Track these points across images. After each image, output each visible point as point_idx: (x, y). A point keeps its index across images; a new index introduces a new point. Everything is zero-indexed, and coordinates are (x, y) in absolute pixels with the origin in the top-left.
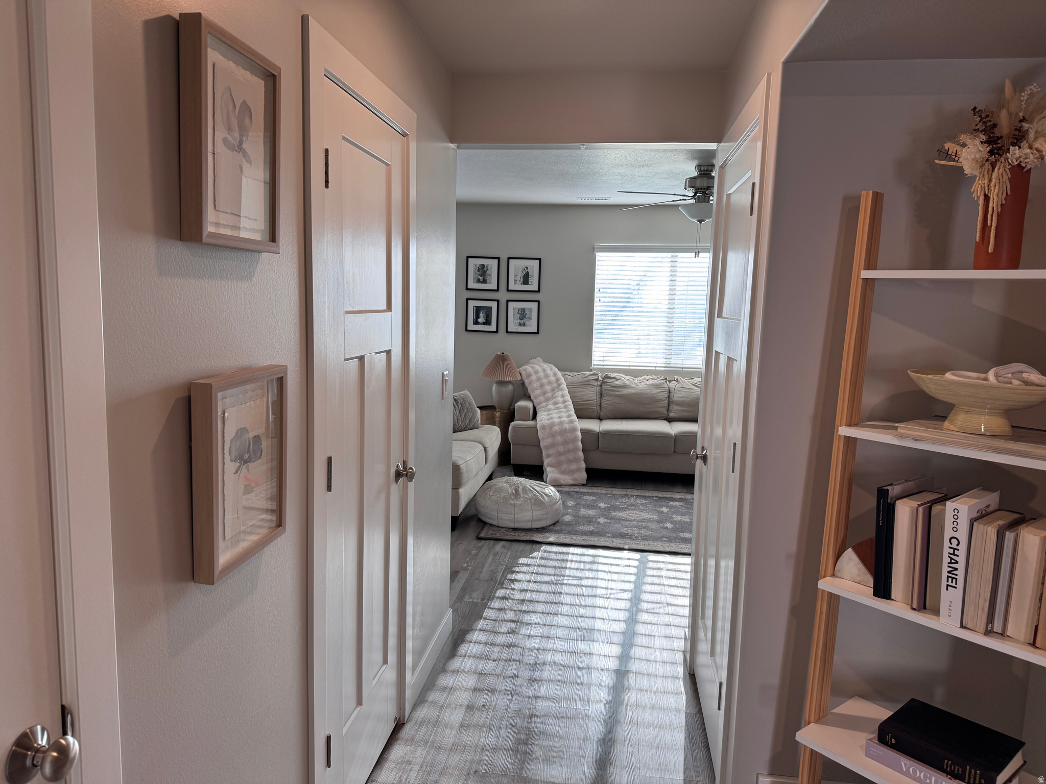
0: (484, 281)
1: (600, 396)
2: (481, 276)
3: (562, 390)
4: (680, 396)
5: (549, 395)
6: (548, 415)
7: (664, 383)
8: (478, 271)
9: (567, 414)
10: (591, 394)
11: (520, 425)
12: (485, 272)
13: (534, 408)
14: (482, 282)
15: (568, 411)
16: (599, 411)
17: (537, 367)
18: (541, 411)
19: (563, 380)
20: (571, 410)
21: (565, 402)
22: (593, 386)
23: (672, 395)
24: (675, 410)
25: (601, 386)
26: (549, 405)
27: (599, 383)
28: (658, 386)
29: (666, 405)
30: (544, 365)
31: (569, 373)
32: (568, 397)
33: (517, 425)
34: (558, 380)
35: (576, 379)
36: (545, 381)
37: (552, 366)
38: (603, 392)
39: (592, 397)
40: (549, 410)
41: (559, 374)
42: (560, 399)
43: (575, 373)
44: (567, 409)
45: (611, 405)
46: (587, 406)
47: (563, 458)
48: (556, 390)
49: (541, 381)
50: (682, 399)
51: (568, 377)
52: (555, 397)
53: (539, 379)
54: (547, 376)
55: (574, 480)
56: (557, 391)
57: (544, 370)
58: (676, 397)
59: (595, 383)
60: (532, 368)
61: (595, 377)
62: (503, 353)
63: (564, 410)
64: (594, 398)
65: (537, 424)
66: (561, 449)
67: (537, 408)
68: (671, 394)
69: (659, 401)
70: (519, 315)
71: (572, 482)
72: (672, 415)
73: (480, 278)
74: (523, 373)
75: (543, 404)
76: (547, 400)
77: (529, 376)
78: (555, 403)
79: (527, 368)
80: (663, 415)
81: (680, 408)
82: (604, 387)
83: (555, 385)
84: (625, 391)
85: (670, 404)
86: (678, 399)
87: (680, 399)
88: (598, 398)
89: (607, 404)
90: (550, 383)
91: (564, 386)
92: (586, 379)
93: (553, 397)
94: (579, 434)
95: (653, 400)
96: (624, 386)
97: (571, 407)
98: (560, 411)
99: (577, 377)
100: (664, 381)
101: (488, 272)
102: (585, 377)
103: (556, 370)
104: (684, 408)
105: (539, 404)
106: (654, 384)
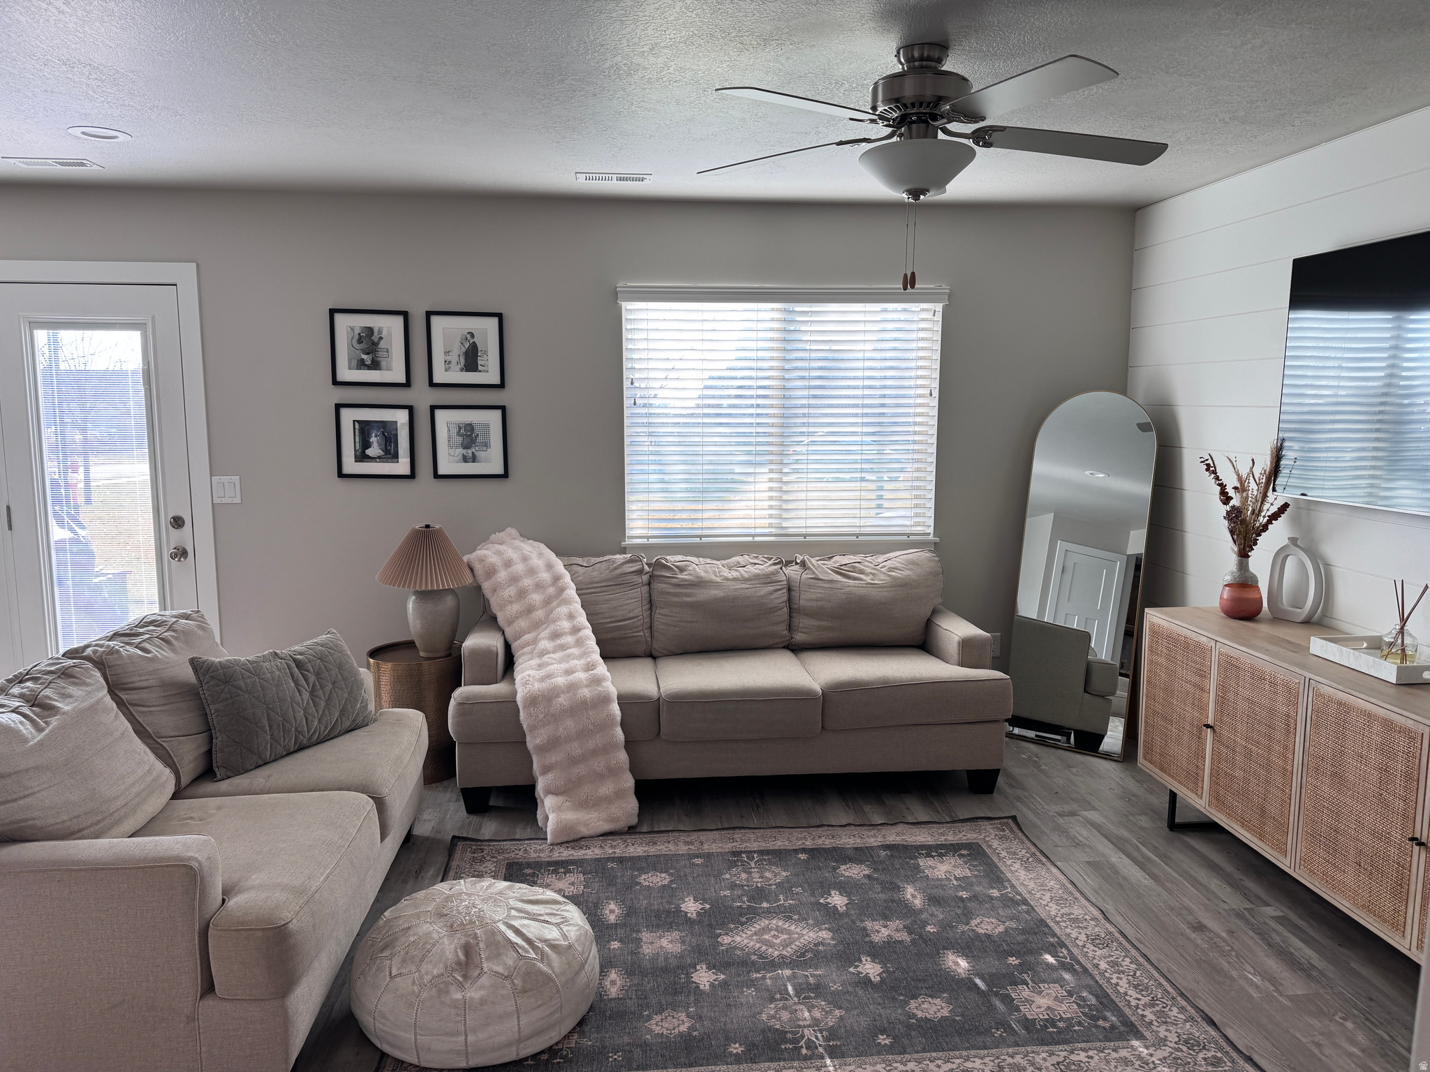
0: (375, 365)
1: (648, 606)
2: (368, 354)
3: (567, 602)
4: (814, 597)
5: (540, 614)
6: (540, 666)
7: (778, 572)
8: (360, 341)
9: (583, 662)
10: (630, 604)
11: (475, 696)
12: (375, 344)
13: (508, 646)
14: (369, 368)
15: (585, 654)
16: (649, 639)
17: (511, 553)
18: (524, 654)
19: (567, 578)
20: (593, 652)
21: (576, 630)
22: (634, 586)
23: (795, 594)
24: (806, 628)
25: (649, 584)
26: (541, 639)
27: (645, 578)
28: (767, 579)
29: (786, 617)
30: (522, 545)
31: (579, 560)
32: (582, 619)
33: (468, 698)
34: (557, 579)
35: (596, 573)
36: (527, 582)
37: (542, 546)
38: (655, 598)
39: (633, 610)
40: (543, 653)
41: (559, 565)
42: (565, 625)
43: (594, 560)
44: (583, 649)
45: (675, 626)
46: (623, 632)
47: (581, 770)
48: (555, 603)
49: (520, 584)
50: (819, 603)
51: (579, 569)
52: (554, 621)
53: (514, 579)
54: (532, 572)
55: (611, 820)
56: (558, 606)
57: (525, 559)
58: (805, 599)
59: (637, 579)
60: (499, 553)
61: (635, 567)
62: (427, 526)
63: (575, 651)
64: (638, 612)
65: (515, 693)
66: (575, 749)
67: (514, 646)
68: (793, 593)
69: (774, 610)
70: (460, 439)
71: (607, 827)
72: (799, 637)
73: (365, 357)
74: (478, 568)
75: (528, 637)
76: (537, 625)
77: (491, 572)
78: (555, 636)
79: (485, 556)
80: (783, 639)
81: (816, 623)
82: (658, 586)
83: (551, 590)
84: (703, 595)
85: (794, 615)
86: (809, 604)
87: (814, 604)
88: (646, 610)
89: (667, 625)
90: (539, 586)
91: (572, 592)
92: (619, 571)
93: (548, 620)
94: (616, 709)
95: (761, 610)
96: (700, 583)
97: (592, 642)
98: (569, 656)
99: (598, 567)
100: (779, 566)
101: (382, 345)
102: (616, 568)
103: (552, 556)
104: (822, 623)
105: (518, 637)
106: (759, 575)
